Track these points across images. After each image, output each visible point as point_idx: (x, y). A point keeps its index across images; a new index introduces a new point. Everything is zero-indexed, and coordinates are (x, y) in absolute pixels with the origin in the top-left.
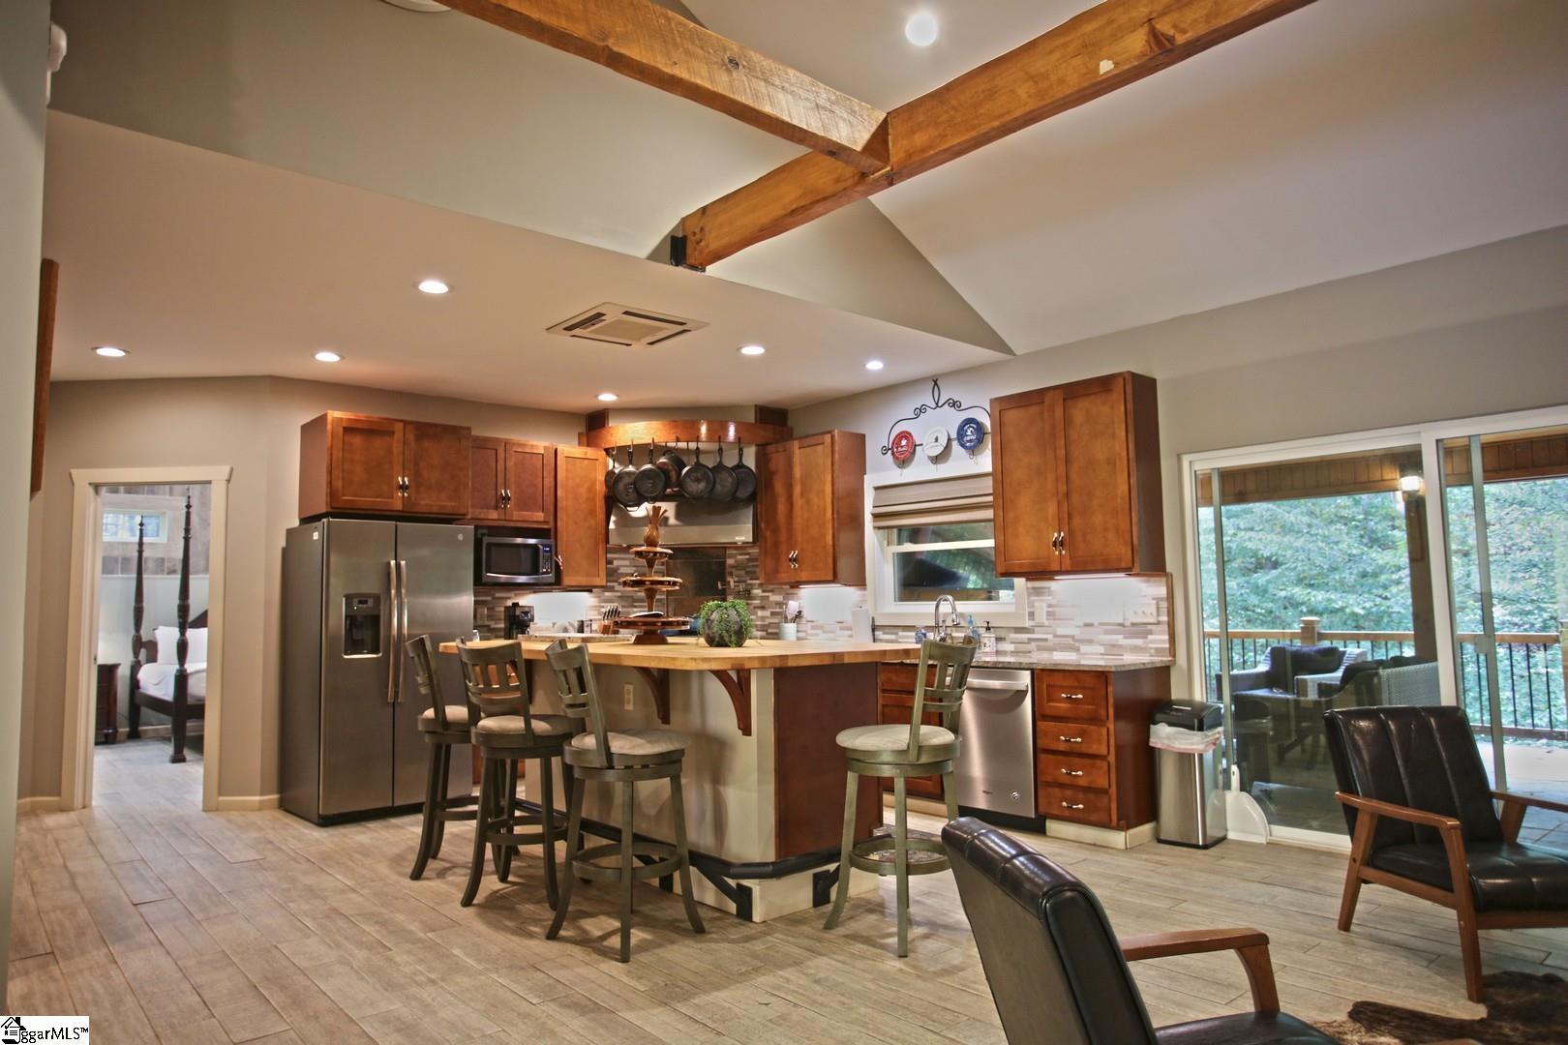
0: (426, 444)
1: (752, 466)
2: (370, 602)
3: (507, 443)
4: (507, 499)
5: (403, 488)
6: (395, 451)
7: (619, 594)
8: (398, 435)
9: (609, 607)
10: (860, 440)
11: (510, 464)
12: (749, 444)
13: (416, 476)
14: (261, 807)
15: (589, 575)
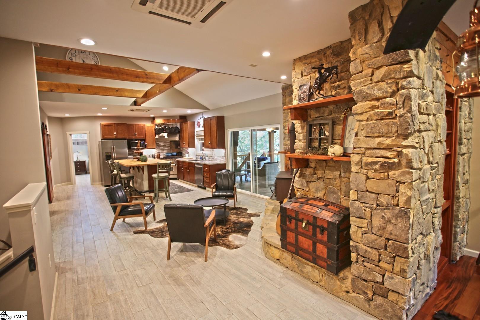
0: (119, 127)
1: (179, 127)
2: (109, 153)
3: (135, 125)
4: (136, 134)
5: (115, 134)
6: (113, 128)
8: (113, 126)
9: (158, 151)
10: (194, 122)
11: (136, 128)
12: (178, 123)
13: (117, 132)
14: (99, 184)
15: (153, 146)
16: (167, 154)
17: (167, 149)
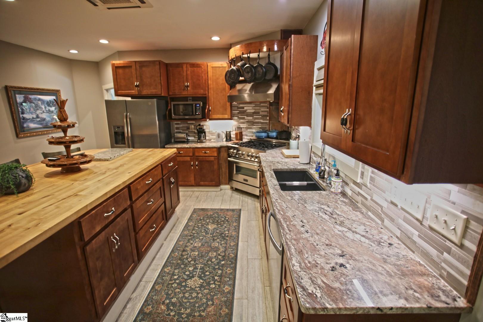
0: (144, 69)
2: (121, 128)
4: (188, 86)
5: (137, 86)
6: (133, 73)
7: (247, 120)
8: (134, 67)
9: (240, 125)
11: (189, 72)
13: (141, 81)
15: (223, 114)
16: (258, 134)
17: (262, 121)
